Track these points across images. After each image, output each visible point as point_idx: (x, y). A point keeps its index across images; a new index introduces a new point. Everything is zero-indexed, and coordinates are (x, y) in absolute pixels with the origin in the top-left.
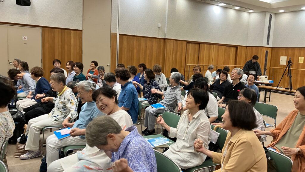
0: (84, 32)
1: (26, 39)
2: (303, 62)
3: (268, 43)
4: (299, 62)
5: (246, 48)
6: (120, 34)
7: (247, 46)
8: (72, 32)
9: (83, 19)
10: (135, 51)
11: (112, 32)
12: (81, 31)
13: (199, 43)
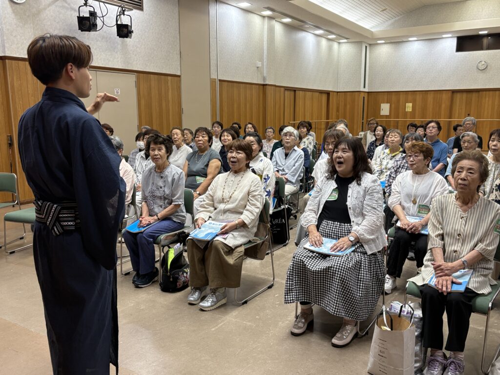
0: (182, 77)
1: (119, 94)
2: (411, 110)
3: (364, 87)
4: (406, 111)
5: (337, 94)
6: (220, 81)
7: (338, 91)
8: (169, 78)
9: (180, 57)
10: (235, 106)
11: (211, 77)
12: (179, 76)
13: (294, 90)
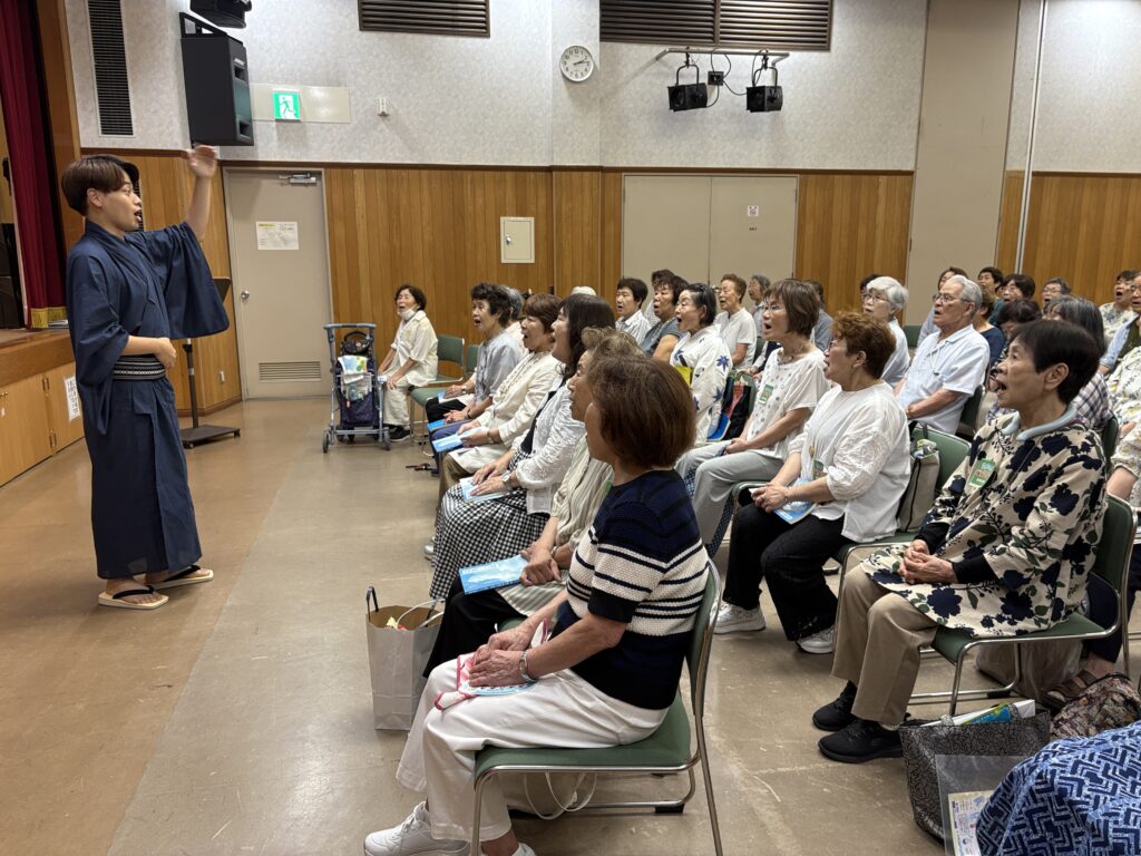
1: (757, 214)
6: (1035, 174)
8: (883, 179)
9: (919, 132)
10: (1084, 229)
11: (1008, 169)
12: (910, 173)
